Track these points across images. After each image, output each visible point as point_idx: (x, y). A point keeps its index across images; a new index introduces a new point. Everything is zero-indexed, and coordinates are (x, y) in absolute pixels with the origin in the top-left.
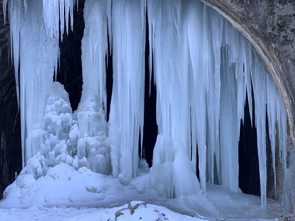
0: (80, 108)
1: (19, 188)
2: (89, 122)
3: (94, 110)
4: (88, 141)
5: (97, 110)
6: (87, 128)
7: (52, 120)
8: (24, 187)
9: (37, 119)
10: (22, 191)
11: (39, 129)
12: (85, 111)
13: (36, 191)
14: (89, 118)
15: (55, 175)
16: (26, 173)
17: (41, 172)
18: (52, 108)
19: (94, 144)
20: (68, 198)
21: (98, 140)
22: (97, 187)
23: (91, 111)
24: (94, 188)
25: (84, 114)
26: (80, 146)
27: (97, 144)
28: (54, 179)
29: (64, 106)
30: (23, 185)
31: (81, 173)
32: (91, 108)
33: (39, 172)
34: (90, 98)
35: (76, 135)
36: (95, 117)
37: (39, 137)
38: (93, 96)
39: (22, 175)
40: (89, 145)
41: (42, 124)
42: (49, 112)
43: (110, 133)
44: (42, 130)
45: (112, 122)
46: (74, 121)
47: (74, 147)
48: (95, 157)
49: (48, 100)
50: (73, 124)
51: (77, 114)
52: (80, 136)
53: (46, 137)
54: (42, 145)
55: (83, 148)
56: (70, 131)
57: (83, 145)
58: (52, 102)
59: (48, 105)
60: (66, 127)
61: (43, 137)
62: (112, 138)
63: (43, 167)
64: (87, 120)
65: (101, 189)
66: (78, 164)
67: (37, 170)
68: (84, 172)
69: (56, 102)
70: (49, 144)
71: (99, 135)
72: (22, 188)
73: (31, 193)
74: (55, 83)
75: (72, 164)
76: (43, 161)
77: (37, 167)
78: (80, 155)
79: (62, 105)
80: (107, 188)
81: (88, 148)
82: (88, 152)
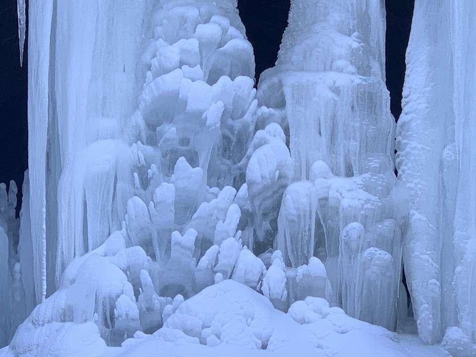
0: (294, 58)
2: (334, 118)
3: (352, 69)
4: (332, 193)
5: (364, 70)
6: (324, 140)
7: (185, 103)
12: (318, 71)
14: (336, 98)
15: (204, 327)
16: (67, 316)
17: (135, 312)
18: (183, 51)
21: (367, 188)
23: (340, 70)
25: (316, 83)
26: (294, 212)
27: (368, 206)
29: (229, 46)
31: (303, 322)
32: (340, 58)
33: (127, 315)
34: (335, 17)
35: (279, 167)
36: (357, 97)
37: (116, 174)
38: (348, 11)
39: (43, 325)
40: (336, 210)
41: (133, 118)
42: (174, 69)
43: (406, 165)
44: (131, 145)
45: (419, 122)
46: (264, 109)
47: (265, 215)
48: (359, 257)
49: (165, 21)
50: (260, 125)
51: (280, 81)
52: (295, 172)
53: (154, 174)
54: (136, 204)
55: (308, 222)
56: (250, 151)
57: (308, 209)
58: (185, 29)
59: (161, 40)
60: (233, 133)
61: (136, 174)
62: (416, 184)
63: (141, 296)
64: (326, 106)
66: (286, 288)
67: (113, 309)
68: (314, 316)
69: (200, 27)
70: (171, 200)
71: (375, 172)
75: (261, 286)
76: (144, 272)
77: (114, 294)
78: (293, 251)
79: (222, 43)
81: (330, 221)
82: (326, 237)
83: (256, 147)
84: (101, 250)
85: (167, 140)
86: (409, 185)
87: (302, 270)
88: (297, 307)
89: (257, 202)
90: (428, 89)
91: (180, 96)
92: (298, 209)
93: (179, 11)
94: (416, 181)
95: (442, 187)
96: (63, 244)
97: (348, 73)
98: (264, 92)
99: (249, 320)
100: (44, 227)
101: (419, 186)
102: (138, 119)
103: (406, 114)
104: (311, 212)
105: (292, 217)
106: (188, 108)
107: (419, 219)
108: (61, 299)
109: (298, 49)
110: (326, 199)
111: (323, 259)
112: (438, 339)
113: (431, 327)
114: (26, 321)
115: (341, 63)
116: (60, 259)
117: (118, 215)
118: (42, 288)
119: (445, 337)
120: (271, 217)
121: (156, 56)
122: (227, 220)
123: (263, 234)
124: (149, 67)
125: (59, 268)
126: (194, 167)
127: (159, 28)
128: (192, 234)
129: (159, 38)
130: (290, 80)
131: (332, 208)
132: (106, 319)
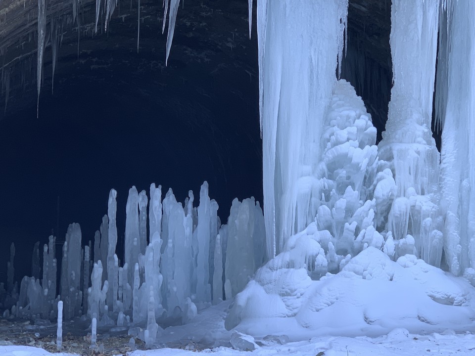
0: (397, 136)
1: (279, 298)
2: (417, 166)
3: (424, 142)
4: (418, 203)
5: (429, 143)
6: (412, 177)
7: (351, 159)
8: (293, 294)
9: (305, 155)
10: (289, 303)
11: (309, 175)
12: (409, 143)
13: (332, 303)
14: (418, 157)
15: (364, 270)
16: (290, 265)
17: (326, 263)
18: (349, 133)
19: (430, 208)
20: (417, 316)
21: (433, 201)
22: (455, 296)
23: (419, 143)
24: (449, 297)
25: (409, 149)
26: (398, 212)
27: (434, 209)
28: (364, 278)
29: (369, 130)
30: (289, 291)
31: (405, 267)
32: (419, 137)
33: (322, 265)
34: (416, 116)
35: (391, 190)
36: (427, 156)
37: (311, 193)
38: (420, 113)
39: (277, 270)
40: (419, 212)
41: (320, 166)
42: (345, 142)
43: (445, 189)
44: (319, 179)
45: (451, 167)
46: (382, 161)
47: (382, 214)
48: (430, 235)
49: (339, 118)
50: (380, 169)
51: (390, 147)
52: (398, 193)
53: (334, 194)
54: (324, 209)
55: (405, 218)
56: (375, 182)
57: (405, 211)
58: (350, 122)
59: (336, 127)
60: (367, 174)
61: (323, 194)
62: (450, 198)
63: (328, 255)
64: (414, 161)
65: (461, 298)
66: (395, 250)
67: (314, 261)
68: (411, 264)
69: (357, 121)
70: (344, 207)
71: (435, 192)
72: (286, 297)
73: (321, 306)
74: (343, 81)
75: (383, 249)
76: (331, 243)
77: (314, 255)
78: (396, 231)
79: (366, 129)
80: (467, 297)
81: (416, 217)
82: (413, 224)
83: (378, 181)
84: (305, 231)
85: (341, 177)
86: (447, 199)
87: (402, 241)
88: (401, 259)
89: (379, 208)
90: (455, 151)
91: (349, 156)
92: (400, 211)
93: (346, 113)
94: (450, 197)
95: (461, 200)
96: (286, 227)
97: (423, 144)
98: (382, 153)
99: (384, 266)
100: (274, 220)
101: (452, 199)
102: (323, 166)
103: (444, 164)
104: (406, 212)
105: (397, 215)
106: (352, 161)
107: (452, 215)
108: (286, 256)
109: (399, 132)
110: (414, 206)
111: (411, 234)
112: (461, 273)
113: (458, 268)
114: (264, 268)
115: (420, 139)
116: (282, 236)
117: (312, 214)
118: (273, 251)
119: (465, 273)
120: (384, 215)
121: (333, 135)
122: (369, 217)
123: (380, 223)
124: (329, 140)
125: (282, 241)
126: (354, 191)
127: (334, 121)
128: (355, 224)
129: (334, 126)
130: (396, 148)
131: (417, 211)
132: (309, 267)
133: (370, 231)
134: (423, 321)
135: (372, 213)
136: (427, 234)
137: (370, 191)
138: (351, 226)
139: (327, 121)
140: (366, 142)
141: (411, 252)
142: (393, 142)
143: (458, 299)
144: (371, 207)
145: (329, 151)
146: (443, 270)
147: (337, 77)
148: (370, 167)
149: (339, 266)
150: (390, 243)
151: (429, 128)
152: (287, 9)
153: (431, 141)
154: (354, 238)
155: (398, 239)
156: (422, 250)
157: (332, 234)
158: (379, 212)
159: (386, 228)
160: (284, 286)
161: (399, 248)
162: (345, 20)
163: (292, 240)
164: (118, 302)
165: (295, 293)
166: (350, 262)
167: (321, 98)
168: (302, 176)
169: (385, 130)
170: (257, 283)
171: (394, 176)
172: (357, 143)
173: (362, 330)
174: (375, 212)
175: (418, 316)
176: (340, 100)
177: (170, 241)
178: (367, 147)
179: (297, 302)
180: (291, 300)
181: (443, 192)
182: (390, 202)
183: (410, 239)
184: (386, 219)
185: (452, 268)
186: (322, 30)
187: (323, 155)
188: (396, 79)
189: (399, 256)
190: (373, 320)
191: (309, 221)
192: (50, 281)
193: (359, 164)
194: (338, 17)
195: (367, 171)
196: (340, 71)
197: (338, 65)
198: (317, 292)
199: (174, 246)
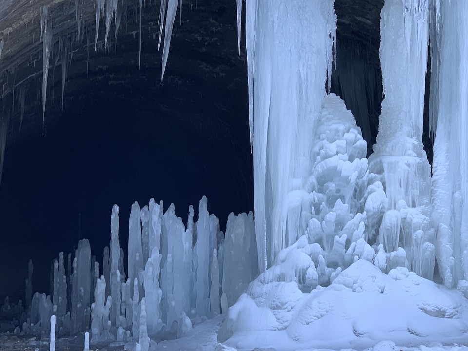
0: (387, 149)
1: (269, 311)
2: (408, 178)
3: (415, 154)
4: (409, 216)
5: (419, 156)
6: (403, 190)
7: (340, 172)
8: (283, 307)
9: (295, 169)
10: (280, 317)
11: (299, 189)
12: (399, 155)
13: (322, 316)
14: (409, 169)
15: (354, 283)
16: (281, 278)
17: (316, 276)
18: (338, 146)
19: (421, 221)
20: (406, 329)
21: (424, 213)
22: (446, 308)
23: (409, 155)
24: (440, 310)
25: (399, 162)
26: (389, 225)
27: (425, 222)
28: (354, 291)
29: (358, 143)
30: (280, 304)
31: (396, 279)
32: (409, 149)
33: (312, 278)
34: (406, 129)
35: (382, 203)
36: (418, 168)
37: (302, 207)
38: (410, 126)
39: (268, 283)
40: (410, 224)
41: (310, 179)
42: (334, 155)
43: (437, 201)
44: (310, 193)
45: (443, 180)
46: (373, 174)
47: (373, 226)
48: (421, 247)
49: (328, 131)
50: (371, 182)
51: (381, 160)
52: (389, 205)
53: (324, 207)
54: (314, 222)
55: (396, 230)
56: (366, 195)
57: (396, 224)
58: (339, 135)
59: (325, 140)
60: (358, 186)
61: (313, 207)
62: (442, 210)
63: (318, 268)
64: (404, 173)
65: (452, 311)
66: (386, 262)
67: (304, 274)
68: (402, 276)
69: (346, 135)
70: (333, 220)
71: (426, 205)
72: (277, 310)
73: (311, 319)
74: (333, 95)
75: (374, 262)
76: (321, 256)
77: (305, 268)
78: (388, 244)
79: (355, 142)
80: (459, 309)
81: (407, 230)
82: (404, 237)
83: (369, 193)
84: (296, 245)
85: (330, 190)
86: (439, 211)
87: (393, 254)
88: (393, 272)
89: (370, 221)
90: (447, 164)
91: (338, 169)
92: (391, 224)
93: (335, 126)
94: (442, 209)
95: (453, 212)
96: (276, 241)
97: (413, 156)
98: (372, 166)
99: (374, 279)
100: (265, 234)
101: (444, 211)
102: (313, 179)
103: (436, 176)
104: (397, 225)
105: (388, 227)
106: (342, 174)
107: (444, 227)
108: (277, 270)
109: (389, 145)
110: (405, 219)
111: (403, 247)
112: (455, 286)
113: (451, 280)
114: (256, 281)
115: (410, 152)
116: (273, 250)
117: (302, 228)
118: (264, 264)
119: (459, 285)
120: (375, 227)
121: (323, 149)
122: (359, 230)
123: (372, 236)
124: (318, 154)
125: (273, 254)
126: (344, 204)
127: (323, 134)
128: (344, 237)
129: (323, 140)
130: (386, 160)
131: (408, 223)
132: (300, 280)
133: (361, 244)
134: (412, 333)
135: (362, 226)
136: (419, 246)
137: (361, 204)
138: (342, 239)
139: (316, 135)
140: (356, 155)
141: (403, 265)
142: (384, 155)
143: (450, 311)
144: (362, 219)
145: (319, 165)
146: (435, 282)
147: (327, 91)
148: (361, 180)
149: (329, 279)
150: (382, 256)
151: (419, 141)
152: (275, 25)
153: (422, 154)
154: (344, 251)
155: (389, 252)
156: (414, 262)
157: (322, 247)
158: (370, 225)
159: (377, 241)
160: (275, 299)
161: (391, 260)
162: (334, 35)
163: (283, 254)
164: (121, 317)
165: (285, 306)
166: (340, 275)
167: (310, 112)
168: (292, 190)
169: (376, 143)
170: (249, 296)
171: (385, 189)
172: (346, 156)
173: (350, 343)
174: (365, 225)
175: (408, 329)
176: (329, 114)
177: (169, 255)
178: (357, 160)
179: (287, 316)
180: (282, 313)
181: (435, 204)
182: (381, 215)
183: (401, 252)
184: (377, 231)
185: (445, 280)
186: (310, 45)
187: (313, 169)
188: (386, 92)
189: (391, 268)
190: (362, 333)
191: (300, 234)
192: (60, 298)
193: (348, 177)
194: (326, 31)
195: (357, 184)
196: (329, 86)
197: (327, 79)
198: (307, 305)
199: (173, 260)
